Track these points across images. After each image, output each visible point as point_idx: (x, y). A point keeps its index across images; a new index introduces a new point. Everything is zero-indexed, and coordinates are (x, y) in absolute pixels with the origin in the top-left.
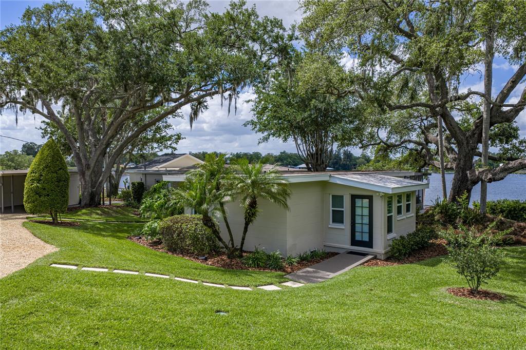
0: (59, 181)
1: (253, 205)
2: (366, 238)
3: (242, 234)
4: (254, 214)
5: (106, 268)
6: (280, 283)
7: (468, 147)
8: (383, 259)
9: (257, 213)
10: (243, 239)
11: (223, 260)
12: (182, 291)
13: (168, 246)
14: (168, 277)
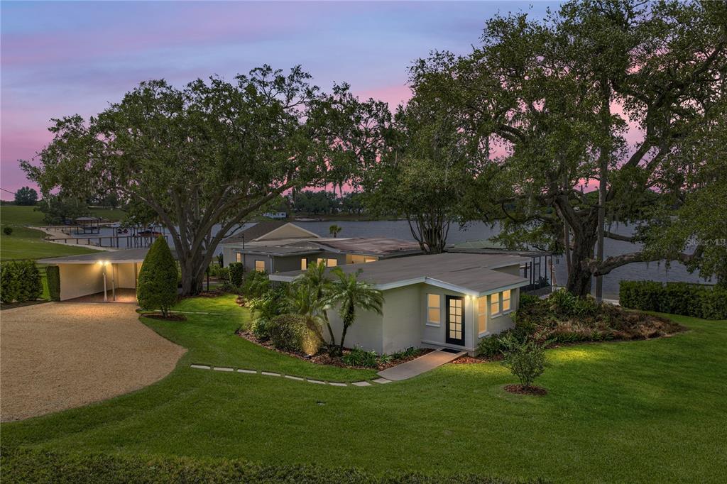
0: (170, 277)
1: (351, 310)
2: (459, 337)
3: (341, 336)
4: (351, 319)
5: (232, 368)
6: (371, 380)
7: (584, 234)
8: (473, 356)
9: (354, 318)
10: (343, 340)
11: (325, 358)
12: (291, 387)
13: (276, 343)
14: (279, 375)
